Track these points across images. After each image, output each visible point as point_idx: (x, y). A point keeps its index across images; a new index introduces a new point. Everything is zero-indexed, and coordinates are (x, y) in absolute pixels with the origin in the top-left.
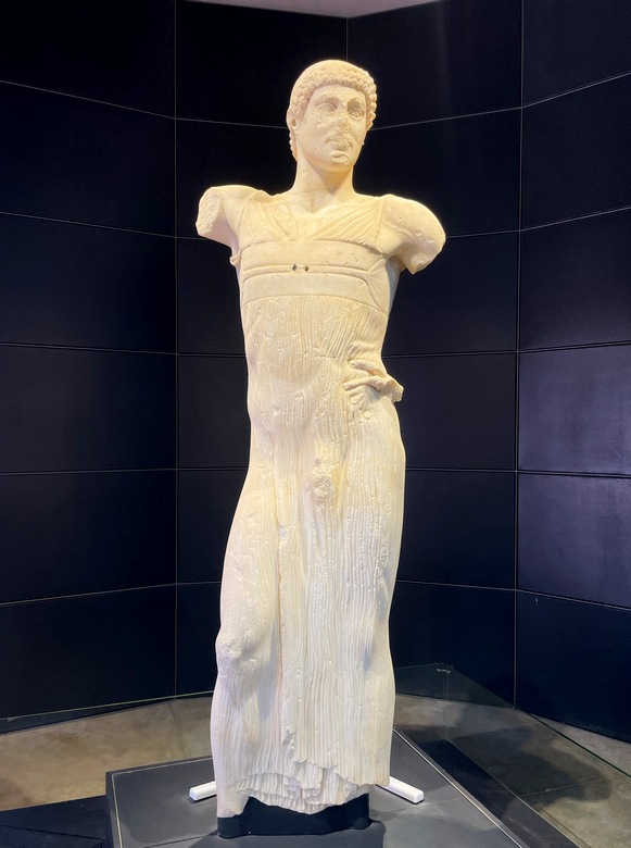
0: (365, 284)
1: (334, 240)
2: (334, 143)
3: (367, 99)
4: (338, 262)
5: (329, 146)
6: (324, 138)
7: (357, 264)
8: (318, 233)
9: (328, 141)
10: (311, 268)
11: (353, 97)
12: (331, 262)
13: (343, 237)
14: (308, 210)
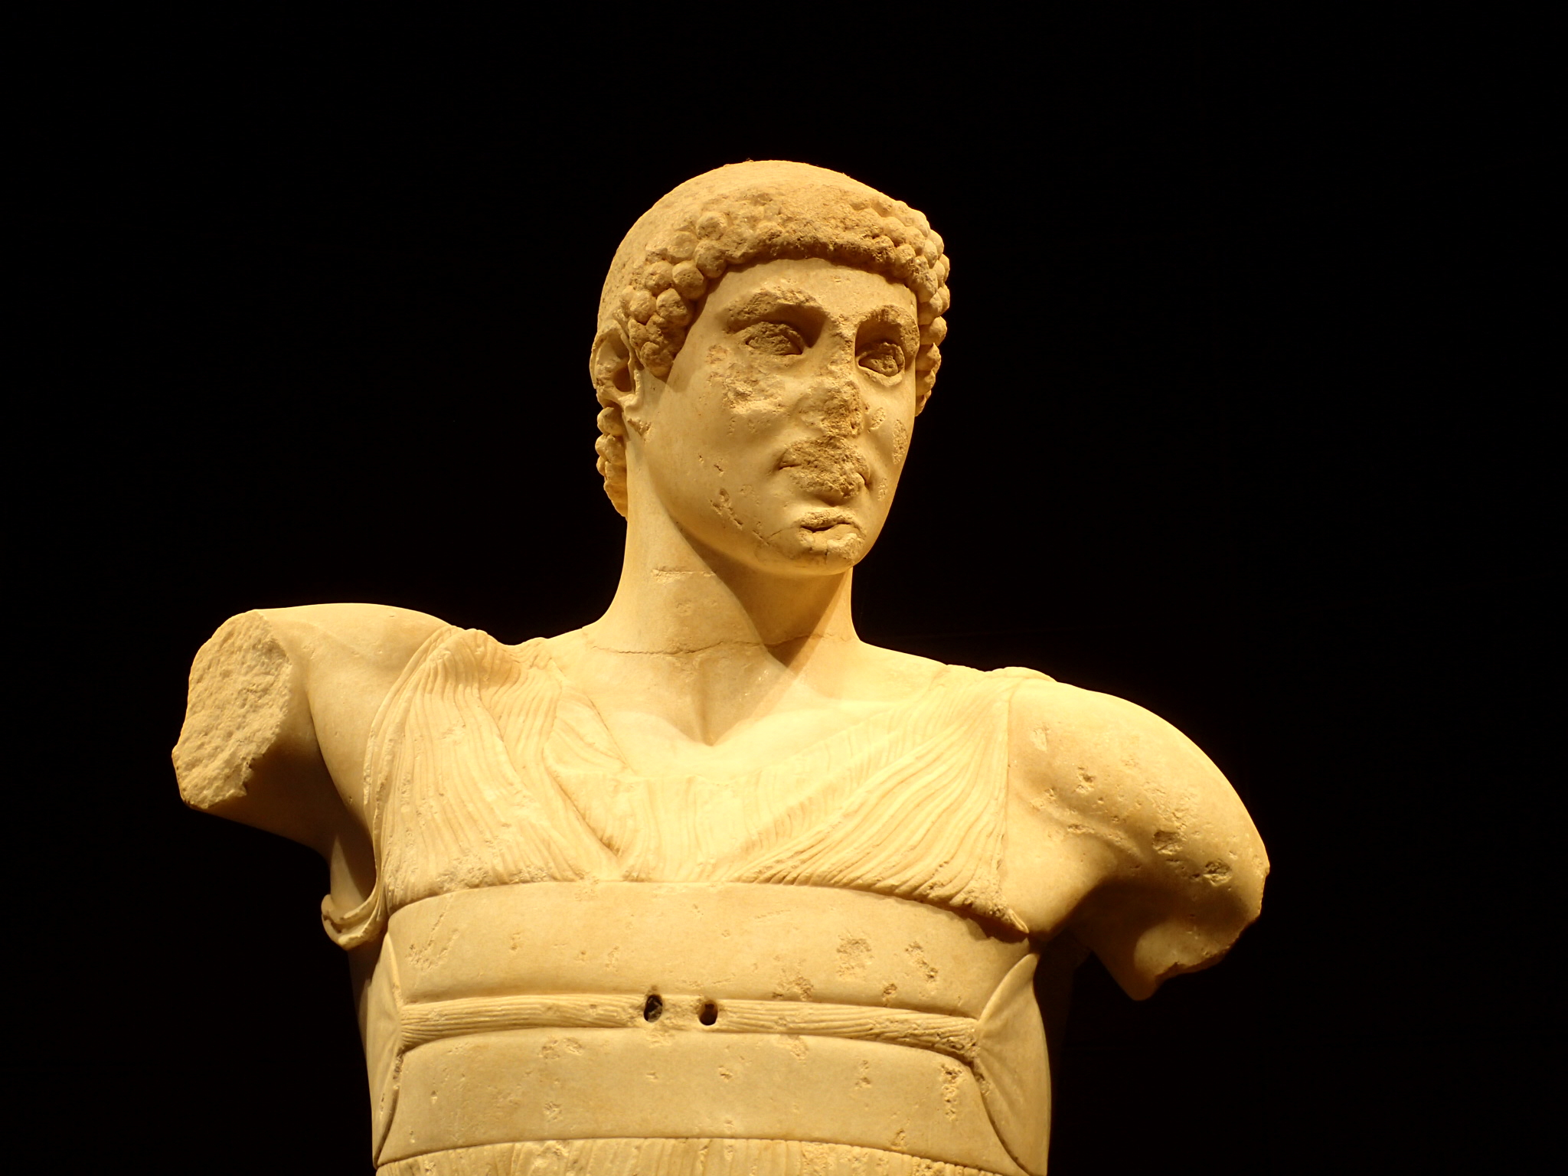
0: (965, 1075)
1: (824, 882)
2: (806, 475)
3: (923, 307)
4: (851, 981)
5: (780, 486)
6: (765, 454)
7: (932, 990)
8: (749, 848)
9: (781, 464)
10: (731, 1009)
11: (874, 305)
12: (818, 984)
13: (868, 872)
14: (687, 731)
